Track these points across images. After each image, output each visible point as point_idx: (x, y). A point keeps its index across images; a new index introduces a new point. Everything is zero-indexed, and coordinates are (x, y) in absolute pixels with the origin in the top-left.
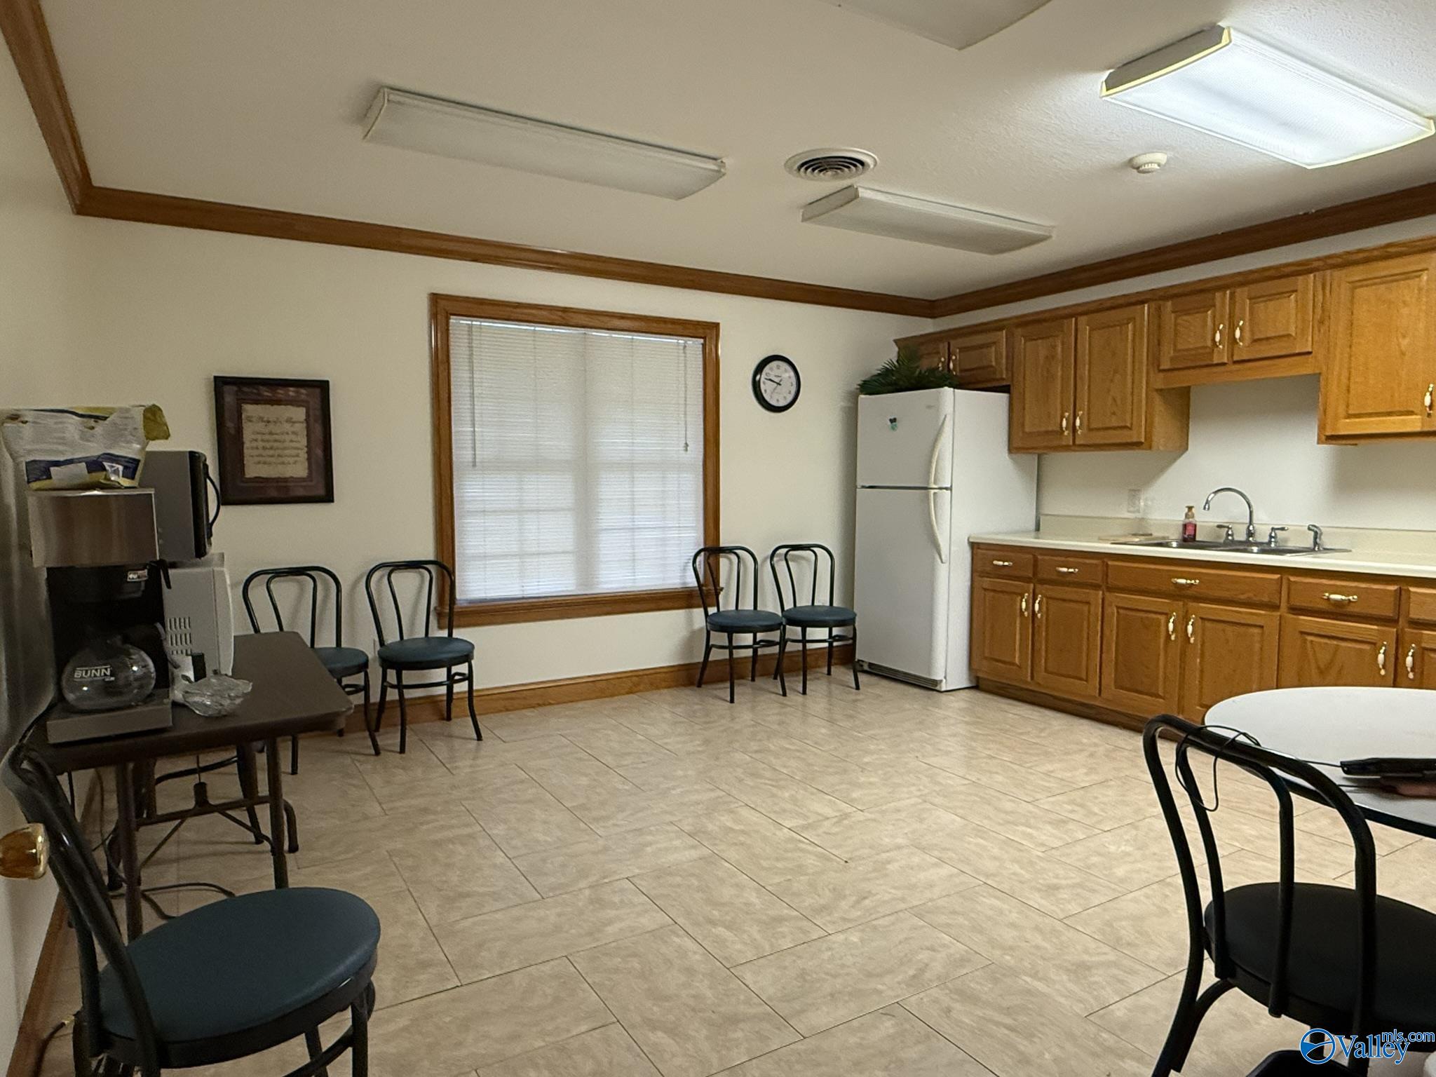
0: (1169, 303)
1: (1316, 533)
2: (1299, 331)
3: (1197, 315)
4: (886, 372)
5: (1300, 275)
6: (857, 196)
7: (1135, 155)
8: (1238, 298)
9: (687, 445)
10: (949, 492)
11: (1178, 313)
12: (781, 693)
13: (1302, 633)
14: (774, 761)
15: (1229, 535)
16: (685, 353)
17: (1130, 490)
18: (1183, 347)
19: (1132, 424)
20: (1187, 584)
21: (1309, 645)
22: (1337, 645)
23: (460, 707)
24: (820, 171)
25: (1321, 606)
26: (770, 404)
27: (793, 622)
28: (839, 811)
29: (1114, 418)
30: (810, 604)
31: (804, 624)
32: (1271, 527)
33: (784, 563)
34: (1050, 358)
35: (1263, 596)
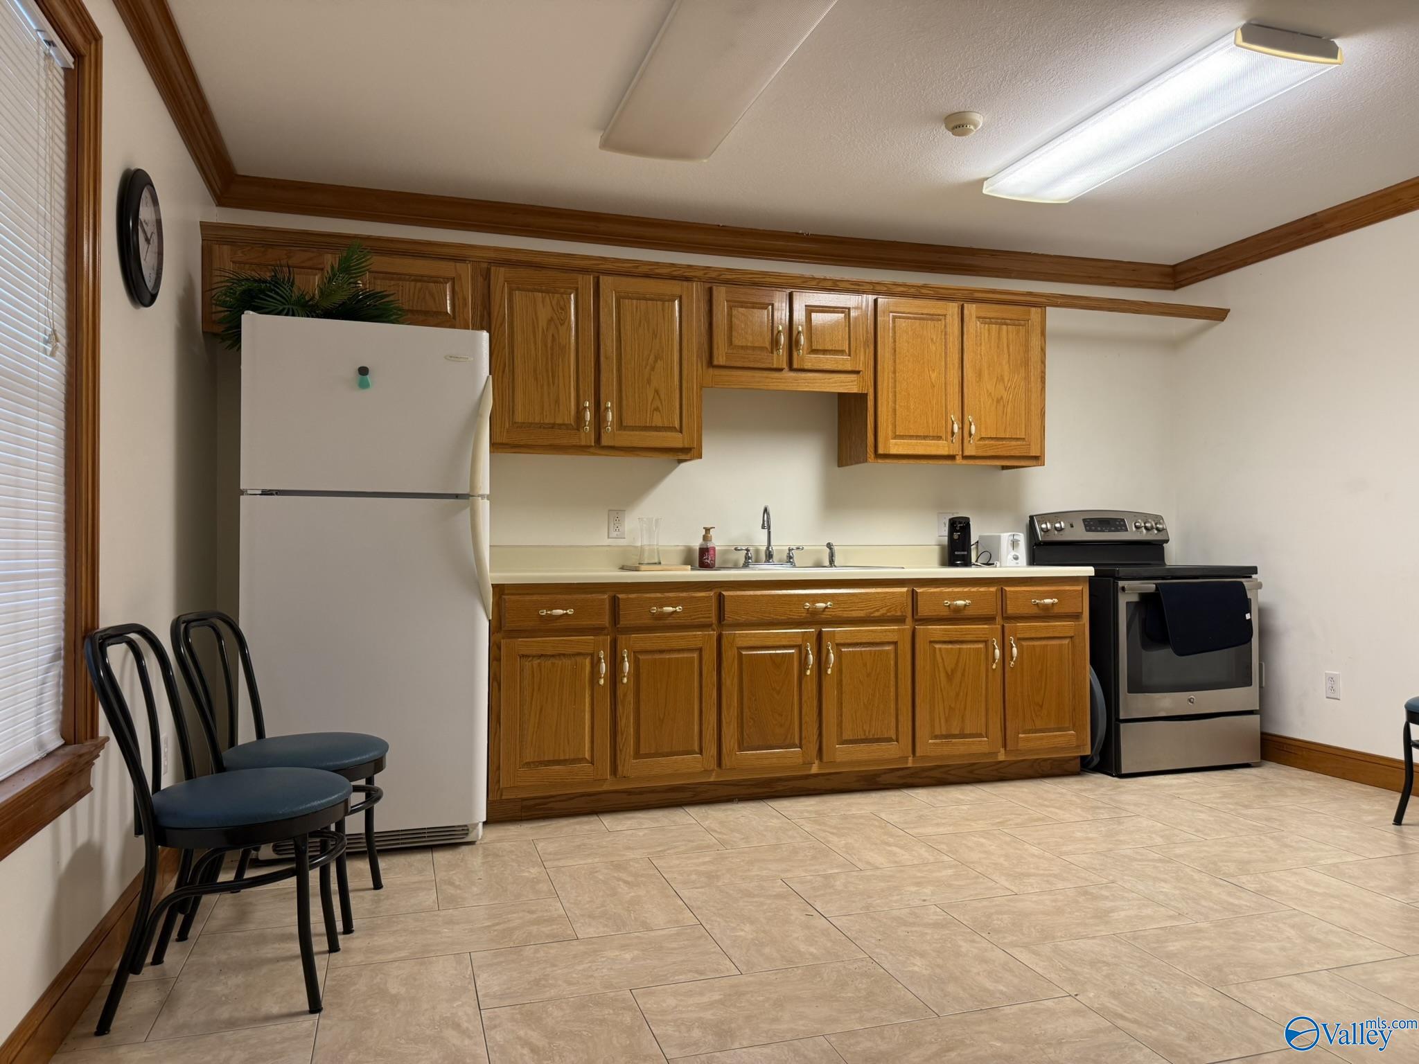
0: (723, 290)
1: (832, 551)
2: (853, 350)
3: (755, 311)
10: (489, 502)
11: (733, 304)
13: (931, 642)
15: (749, 558)
17: (610, 510)
18: (740, 344)
19: (681, 428)
20: (821, 607)
21: (937, 652)
22: (960, 648)
25: (944, 614)
29: (656, 415)
34: (556, 322)
35: (896, 611)
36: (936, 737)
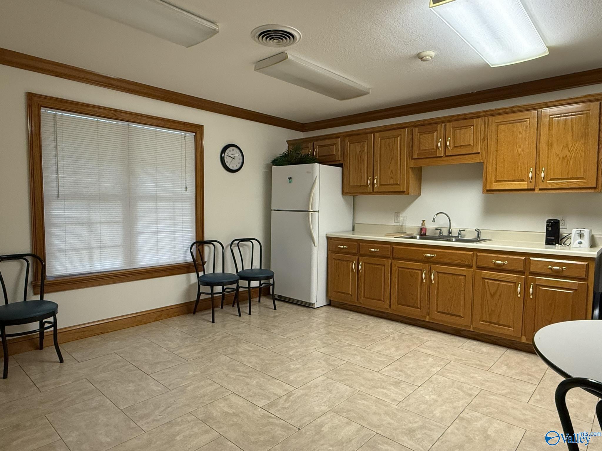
0: (417, 129)
1: (478, 232)
2: (475, 144)
3: (429, 134)
4: (285, 155)
5: (474, 118)
6: (286, 58)
7: (420, 52)
8: (447, 126)
9: (186, 188)
10: (318, 213)
11: (421, 134)
12: (238, 315)
13: (483, 278)
14: (243, 359)
15: (441, 233)
16: (185, 139)
17: (395, 213)
18: (423, 149)
19: (400, 183)
20: (431, 256)
21: (486, 283)
22: (499, 284)
23: (48, 340)
24: (270, 39)
25: (491, 266)
26: (229, 168)
27: (243, 278)
28: (286, 390)
29: (392, 180)
30: (250, 268)
31: (249, 279)
32: (459, 229)
33: (237, 248)
34: (361, 152)
35: (465, 262)
36: (483, 321)
